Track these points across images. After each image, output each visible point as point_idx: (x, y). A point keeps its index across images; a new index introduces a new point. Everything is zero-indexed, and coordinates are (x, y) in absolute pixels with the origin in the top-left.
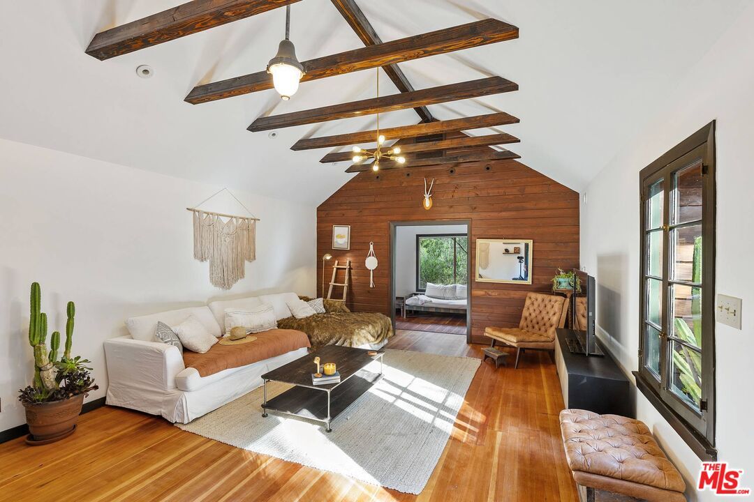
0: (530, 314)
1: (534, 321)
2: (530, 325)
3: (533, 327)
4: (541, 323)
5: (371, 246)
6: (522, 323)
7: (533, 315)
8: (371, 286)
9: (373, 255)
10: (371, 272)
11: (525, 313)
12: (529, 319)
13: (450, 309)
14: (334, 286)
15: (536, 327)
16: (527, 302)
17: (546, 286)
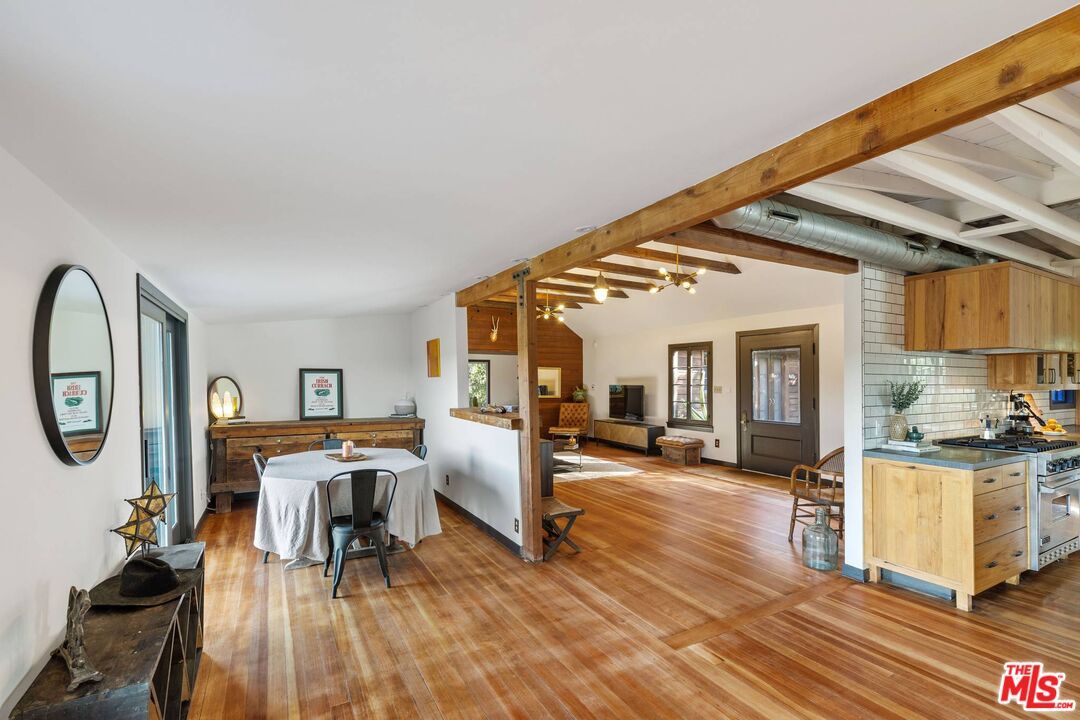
0: (565, 416)
1: (569, 419)
4: (575, 419)
6: (560, 421)
7: (569, 417)
11: (561, 416)
12: (565, 420)
16: (562, 409)
17: (568, 398)
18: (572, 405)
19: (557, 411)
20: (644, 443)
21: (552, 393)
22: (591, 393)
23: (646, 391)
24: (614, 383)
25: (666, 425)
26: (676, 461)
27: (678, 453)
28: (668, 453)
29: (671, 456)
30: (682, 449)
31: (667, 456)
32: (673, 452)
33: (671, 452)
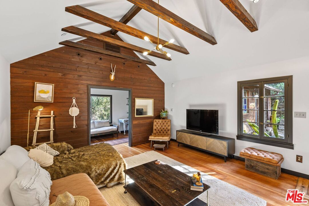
0: (157, 128)
1: (160, 130)
2: (158, 132)
3: (160, 132)
4: (163, 130)
5: (74, 101)
6: (154, 132)
7: (159, 128)
8: (74, 127)
9: (75, 106)
10: (74, 118)
11: (154, 128)
12: (157, 130)
13: (97, 134)
14: (38, 132)
15: (162, 132)
16: (155, 123)
17: (158, 116)
18: (161, 121)
19: (151, 124)
20: (224, 153)
21: (146, 113)
22: (170, 113)
23: (220, 114)
24: (188, 108)
25: (236, 138)
26: (264, 173)
27: (267, 167)
28: (253, 165)
29: (257, 168)
30: (273, 166)
31: (252, 167)
32: (258, 164)
33: (256, 164)
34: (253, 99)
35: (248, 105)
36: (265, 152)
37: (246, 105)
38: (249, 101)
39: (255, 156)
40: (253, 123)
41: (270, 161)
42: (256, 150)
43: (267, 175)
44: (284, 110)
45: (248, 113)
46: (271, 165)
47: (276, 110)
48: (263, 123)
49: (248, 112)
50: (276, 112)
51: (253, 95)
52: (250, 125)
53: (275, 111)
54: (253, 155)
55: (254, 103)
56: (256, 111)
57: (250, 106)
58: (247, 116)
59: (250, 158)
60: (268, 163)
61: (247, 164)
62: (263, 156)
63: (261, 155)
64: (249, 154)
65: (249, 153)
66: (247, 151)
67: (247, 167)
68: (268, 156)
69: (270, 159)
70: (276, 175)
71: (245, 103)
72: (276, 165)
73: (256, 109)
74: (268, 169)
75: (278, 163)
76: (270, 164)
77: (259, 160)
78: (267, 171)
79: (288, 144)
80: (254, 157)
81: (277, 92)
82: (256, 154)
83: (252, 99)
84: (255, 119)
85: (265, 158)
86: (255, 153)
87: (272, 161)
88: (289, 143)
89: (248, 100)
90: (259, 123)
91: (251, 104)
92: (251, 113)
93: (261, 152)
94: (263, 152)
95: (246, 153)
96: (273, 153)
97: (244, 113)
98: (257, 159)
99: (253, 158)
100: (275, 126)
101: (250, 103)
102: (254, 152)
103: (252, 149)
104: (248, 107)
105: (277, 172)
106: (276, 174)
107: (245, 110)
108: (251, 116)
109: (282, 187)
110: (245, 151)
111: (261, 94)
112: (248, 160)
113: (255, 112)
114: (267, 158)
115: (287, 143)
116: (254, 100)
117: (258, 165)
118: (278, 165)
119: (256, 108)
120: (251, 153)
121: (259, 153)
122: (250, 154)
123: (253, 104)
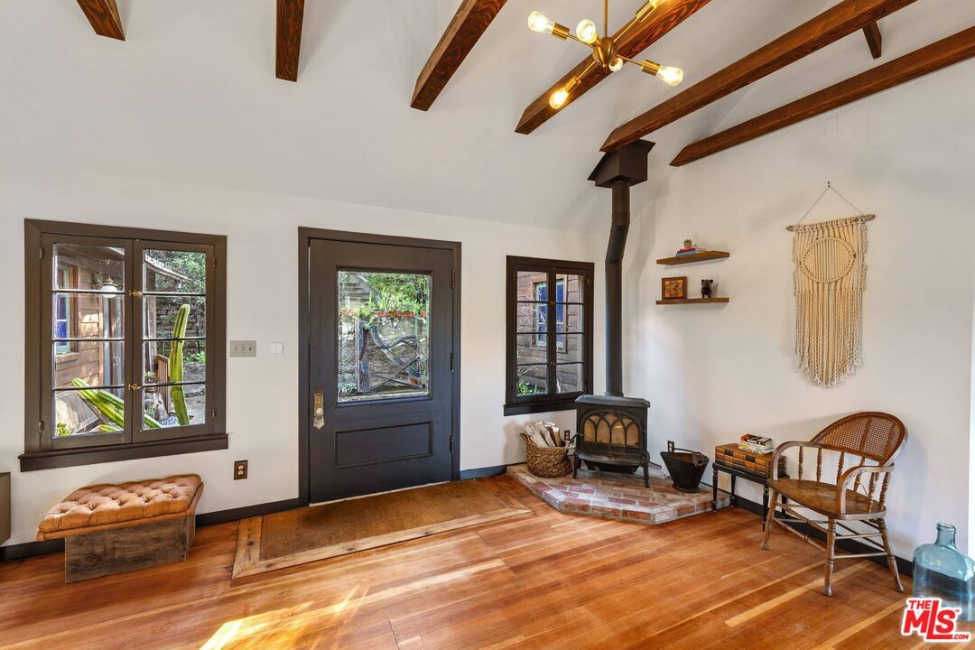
25: (15, 467)
26: (142, 560)
27: (153, 534)
28: (99, 550)
29: (118, 554)
30: (175, 520)
31: (96, 560)
32: (122, 539)
33: (114, 542)
34: (94, 298)
35: (75, 320)
36: (147, 483)
37: (67, 320)
38: (80, 306)
39: (112, 512)
40: (102, 391)
41: (166, 509)
42: (112, 489)
43: (155, 561)
44: (205, 337)
45: (73, 354)
46: (170, 519)
47: (181, 337)
48: (140, 384)
49: (75, 349)
50: (181, 346)
51: (94, 283)
52: (86, 401)
53: (179, 340)
54: (100, 514)
55: (101, 314)
56: (107, 344)
57: (81, 326)
58: (68, 363)
59: (88, 529)
60: (158, 518)
61: (77, 557)
62: (139, 502)
63: (134, 500)
64: (84, 516)
65: (85, 510)
66: (73, 507)
67: (76, 567)
68: (158, 495)
69: (165, 503)
70: (182, 547)
71: (62, 315)
72: (184, 514)
73: (106, 337)
74: (157, 540)
75: (189, 507)
76: (165, 520)
77: (129, 522)
78: (151, 547)
79: (213, 437)
80: (106, 520)
81: (176, 282)
82: (114, 505)
83: (92, 299)
84: (101, 371)
85: (147, 507)
86: (109, 504)
87: (172, 508)
88: (217, 434)
89: (75, 301)
90: (126, 387)
91: (87, 318)
92: (88, 351)
93: (133, 488)
94: (140, 489)
95: (69, 517)
96: (171, 479)
97: (60, 352)
98: (118, 522)
99: (101, 525)
100: (177, 389)
101: (83, 315)
102: (107, 499)
103: (96, 488)
104: (76, 331)
105: (186, 537)
106: (184, 542)
107: (64, 342)
108: (89, 362)
109: (202, 576)
110: (63, 511)
111: (132, 283)
112: (79, 541)
113: (101, 348)
114: (157, 505)
115: (212, 435)
116: (101, 301)
117: (122, 542)
118: (188, 511)
119: (107, 332)
120: (94, 508)
121: (124, 495)
122: (90, 512)
123: (95, 317)
